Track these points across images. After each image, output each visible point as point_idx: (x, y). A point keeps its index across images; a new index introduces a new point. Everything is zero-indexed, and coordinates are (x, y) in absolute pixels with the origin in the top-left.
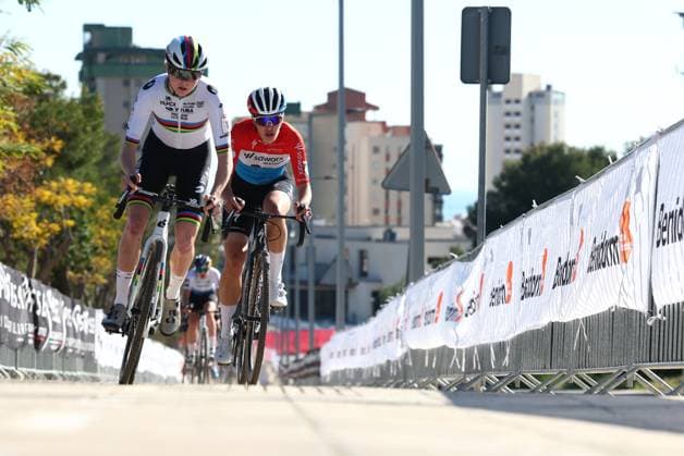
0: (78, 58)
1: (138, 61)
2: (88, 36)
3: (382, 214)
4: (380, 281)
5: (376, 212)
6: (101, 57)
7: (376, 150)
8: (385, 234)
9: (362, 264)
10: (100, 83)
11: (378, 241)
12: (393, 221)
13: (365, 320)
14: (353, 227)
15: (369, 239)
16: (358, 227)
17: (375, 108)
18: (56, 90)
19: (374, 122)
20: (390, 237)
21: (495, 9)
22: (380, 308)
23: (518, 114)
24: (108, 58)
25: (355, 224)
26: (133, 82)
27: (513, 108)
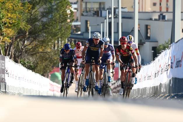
3: (158, 5)
4: (157, 42)
5: (155, 4)
8: (159, 16)
9: (147, 33)
11: (156, 20)
12: (164, 10)
13: (149, 63)
15: (151, 19)
20: (162, 17)
22: (157, 56)
25: (144, 11)
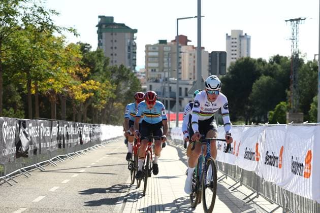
0: (97, 26)
1: (115, 27)
2: (100, 19)
6: (104, 26)
7: (191, 55)
10: (104, 34)
11: (191, 85)
14: (183, 80)
15: (188, 84)
16: (185, 80)
17: (190, 41)
18: (89, 48)
19: (190, 46)
21: (221, 52)
23: (236, 43)
24: (106, 26)
26: (114, 34)
27: (234, 41)
